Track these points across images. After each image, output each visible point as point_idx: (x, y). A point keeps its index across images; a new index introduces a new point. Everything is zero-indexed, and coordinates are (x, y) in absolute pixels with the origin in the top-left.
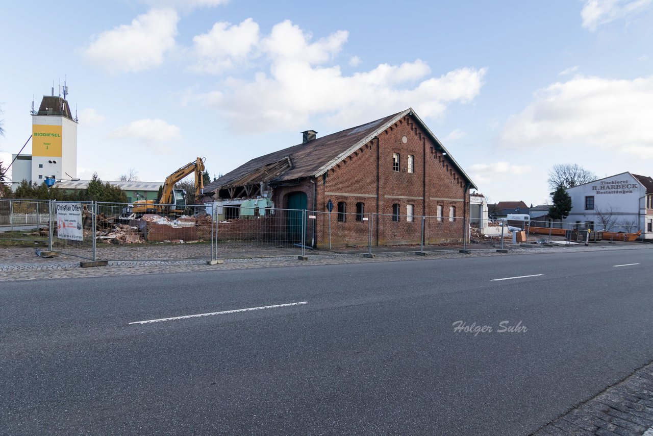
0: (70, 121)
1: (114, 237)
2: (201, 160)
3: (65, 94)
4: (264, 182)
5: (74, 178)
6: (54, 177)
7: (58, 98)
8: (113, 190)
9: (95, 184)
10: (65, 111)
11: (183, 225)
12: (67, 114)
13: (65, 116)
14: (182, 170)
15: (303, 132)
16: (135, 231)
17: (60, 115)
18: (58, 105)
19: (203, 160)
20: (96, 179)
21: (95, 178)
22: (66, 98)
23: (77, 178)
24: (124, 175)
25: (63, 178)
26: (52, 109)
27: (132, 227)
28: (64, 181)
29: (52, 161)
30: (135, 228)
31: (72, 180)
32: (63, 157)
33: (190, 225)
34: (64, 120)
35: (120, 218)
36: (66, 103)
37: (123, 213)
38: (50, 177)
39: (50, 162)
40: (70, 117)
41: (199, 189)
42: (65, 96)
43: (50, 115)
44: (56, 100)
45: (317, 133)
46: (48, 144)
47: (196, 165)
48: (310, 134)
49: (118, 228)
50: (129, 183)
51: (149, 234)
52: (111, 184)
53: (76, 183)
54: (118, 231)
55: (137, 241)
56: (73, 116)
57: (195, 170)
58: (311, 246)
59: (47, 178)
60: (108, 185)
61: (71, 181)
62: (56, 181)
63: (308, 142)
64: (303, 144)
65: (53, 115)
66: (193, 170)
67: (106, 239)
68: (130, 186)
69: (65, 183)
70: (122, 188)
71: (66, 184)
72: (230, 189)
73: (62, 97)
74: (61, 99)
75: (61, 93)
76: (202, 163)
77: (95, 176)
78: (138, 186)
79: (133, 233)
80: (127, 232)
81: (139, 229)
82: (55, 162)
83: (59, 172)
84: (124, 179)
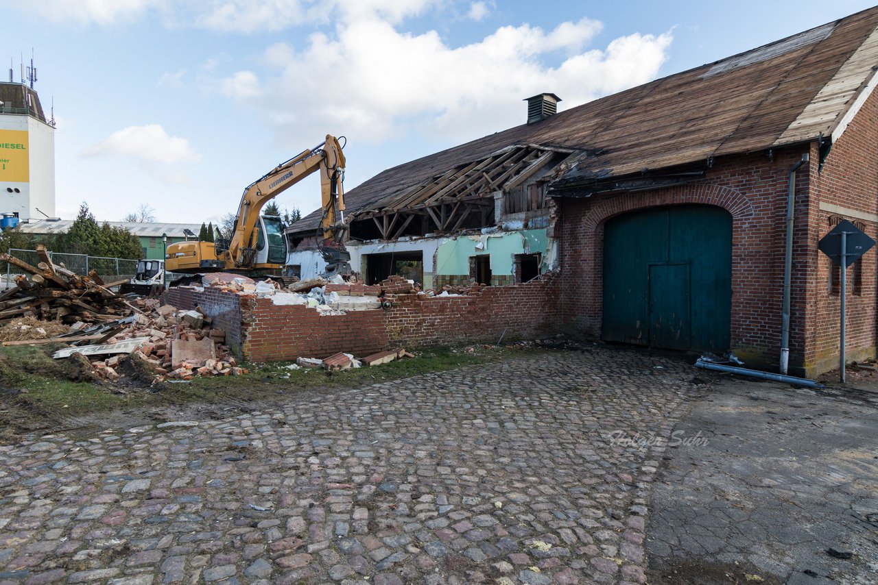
0: (41, 124)
1: (130, 350)
2: (336, 141)
3: (32, 80)
4: (504, 193)
5: (51, 217)
6: (16, 214)
7: (20, 86)
8: (115, 234)
9: (84, 224)
10: (32, 108)
11: (346, 305)
12: (36, 112)
13: (33, 115)
14: (288, 167)
15: (529, 100)
16: (194, 324)
17: (23, 113)
18: (20, 97)
19: (341, 142)
20: (85, 215)
21: (84, 212)
22: (34, 87)
23: (57, 216)
24: (133, 214)
25: (31, 217)
26: (10, 103)
27: (183, 313)
28: (34, 221)
29: (13, 189)
30: (193, 314)
31: (48, 220)
32: (31, 183)
33: (366, 305)
34: (31, 121)
35: (132, 283)
36: (35, 95)
37: (139, 272)
38: (10, 214)
39: (10, 190)
40: (42, 118)
41: (334, 212)
42: (32, 84)
43: (7, 113)
44: (16, 89)
45: (558, 100)
46: (5, 161)
47: (325, 155)
48: (546, 102)
49: (139, 317)
50: (142, 226)
51: (249, 338)
52: (112, 227)
53: (54, 225)
54: (139, 327)
55: (211, 363)
56: (48, 117)
57: (322, 165)
58: (783, 374)
59: (5, 216)
60: (106, 226)
61: (45, 222)
62: (20, 221)
63: (543, 120)
64: (528, 124)
65: (13, 113)
66: (316, 167)
67: (103, 357)
68: (143, 229)
69: (36, 224)
70: (132, 233)
71: (37, 226)
72: (380, 220)
73: (28, 84)
74: (25, 87)
75: (25, 78)
76: (339, 150)
77: (84, 210)
78: (157, 230)
79: (191, 334)
80: (167, 327)
81: (205, 317)
82: (17, 191)
83: (26, 207)
84: (132, 219)
